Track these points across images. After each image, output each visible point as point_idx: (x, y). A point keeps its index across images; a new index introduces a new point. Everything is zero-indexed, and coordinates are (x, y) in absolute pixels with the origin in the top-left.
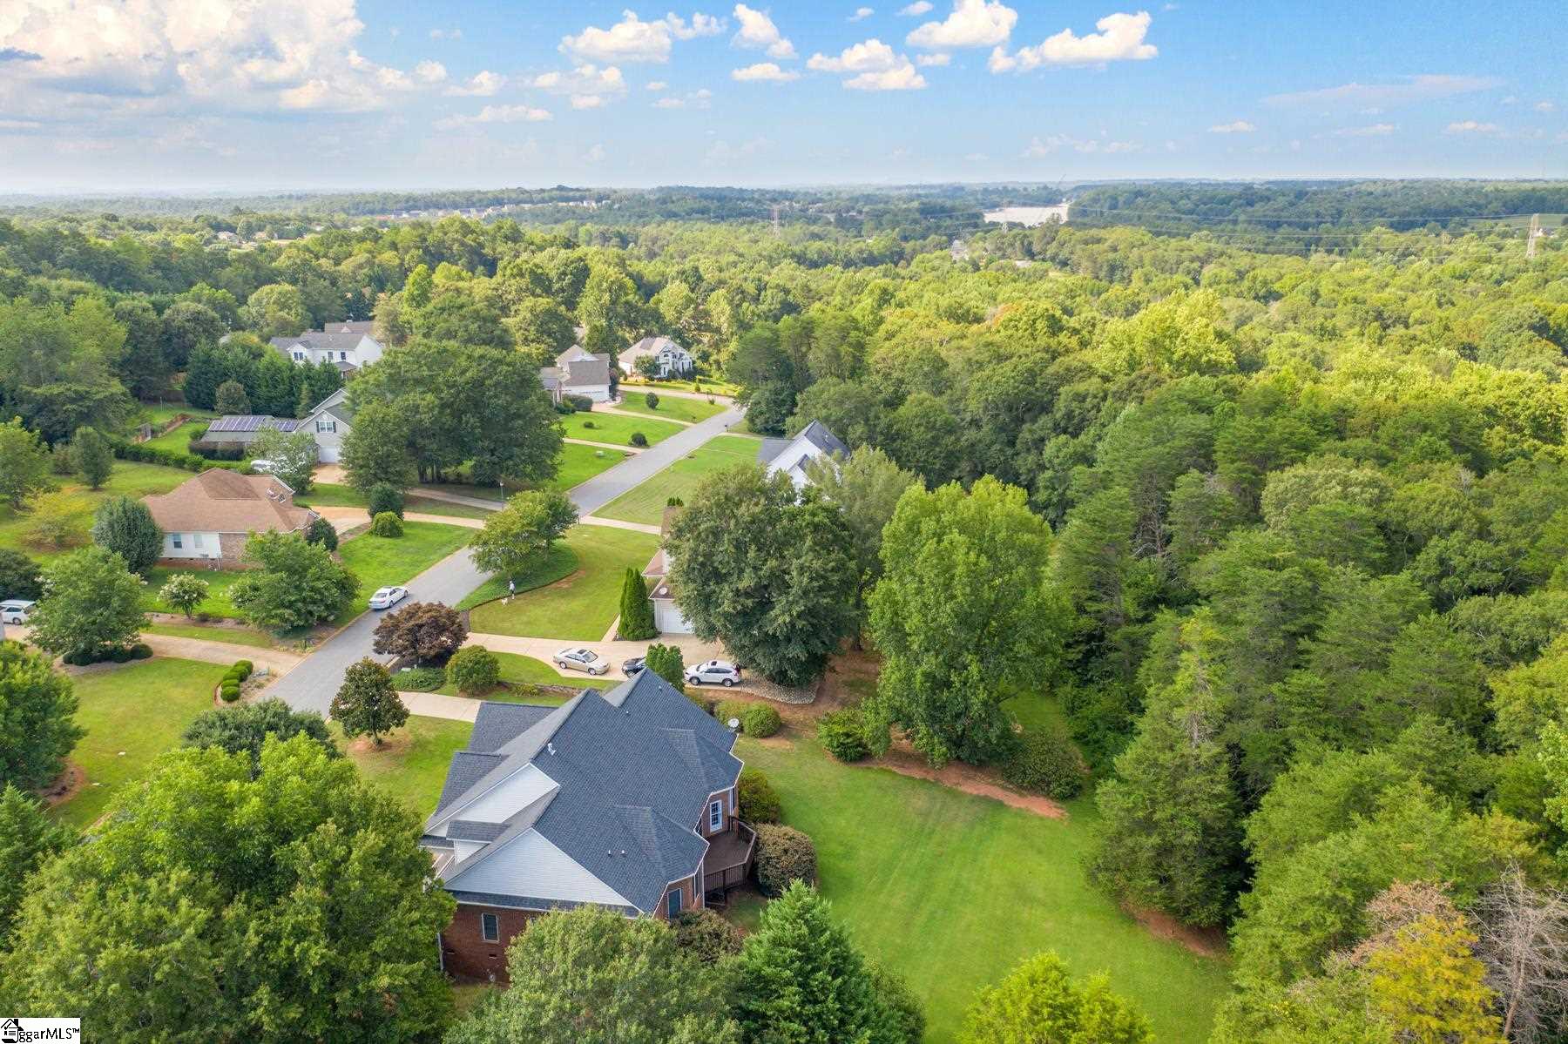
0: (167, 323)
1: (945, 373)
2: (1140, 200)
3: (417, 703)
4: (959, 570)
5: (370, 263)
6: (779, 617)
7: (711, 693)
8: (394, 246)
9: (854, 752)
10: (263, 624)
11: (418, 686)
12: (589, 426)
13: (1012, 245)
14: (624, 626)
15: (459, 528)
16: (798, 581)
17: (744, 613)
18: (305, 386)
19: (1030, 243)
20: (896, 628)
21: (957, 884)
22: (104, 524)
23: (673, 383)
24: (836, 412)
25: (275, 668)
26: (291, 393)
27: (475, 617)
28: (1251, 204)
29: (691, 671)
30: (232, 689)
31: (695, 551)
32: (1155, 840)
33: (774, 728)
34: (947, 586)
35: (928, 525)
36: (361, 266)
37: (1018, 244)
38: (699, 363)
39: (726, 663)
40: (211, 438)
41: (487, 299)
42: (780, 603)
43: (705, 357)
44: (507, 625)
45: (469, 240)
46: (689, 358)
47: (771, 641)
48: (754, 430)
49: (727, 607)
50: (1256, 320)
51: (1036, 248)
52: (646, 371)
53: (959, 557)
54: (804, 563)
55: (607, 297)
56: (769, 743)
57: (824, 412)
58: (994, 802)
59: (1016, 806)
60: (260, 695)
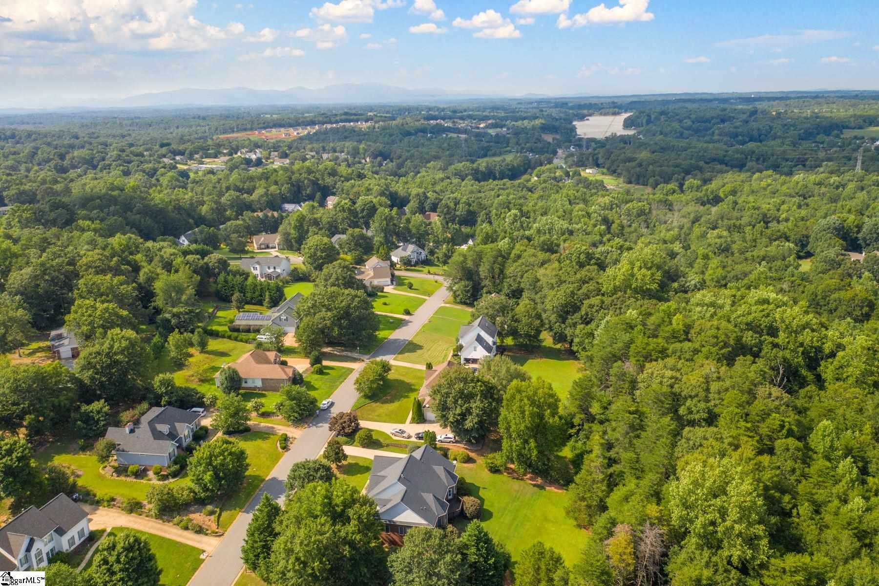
0: (207, 264)
1: (539, 284)
2: (663, 118)
3: (348, 450)
4: (527, 413)
5: (266, 194)
6: (468, 424)
7: (446, 445)
8: (276, 183)
9: (495, 470)
10: (288, 418)
11: (347, 443)
12: (385, 304)
13: (588, 159)
14: (413, 419)
15: (343, 368)
16: (475, 411)
17: (457, 421)
18: (267, 293)
19: (597, 159)
20: (508, 429)
21: (526, 515)
22: (224, 378)
23: (417, 268)
24: (491, 312)
25: (295, 436)
26: (261, 296)
27: (359, 414)
28: (723, 121)
29: (438, 438)
30: (283, 445)
31: (440, 400)
32: (585, 503)
33: (469, 460)
34: (523, 417)
35: (518, 397)
36: (262, 196)
37: (591, 159)
38: (429, 257)
39: (451, 435)
40: (237, 323)
41: (329, 223)
42: (470, 418)
43: (432, 252)
44: (370, 416)
45: (311, 177)
46: (424, 254)
47: (467, 431)
48: (456, 303)
49: (451, 419)
50: (703, 219)
51: (601, 161)
52: (405, 264)
53: (526, 408)
54: (476, 405)
55: (385, 222)
56: (466, 465)
57: (486, 311)
58: (541, 487)
59: (547, 488)
60: (291, 446)
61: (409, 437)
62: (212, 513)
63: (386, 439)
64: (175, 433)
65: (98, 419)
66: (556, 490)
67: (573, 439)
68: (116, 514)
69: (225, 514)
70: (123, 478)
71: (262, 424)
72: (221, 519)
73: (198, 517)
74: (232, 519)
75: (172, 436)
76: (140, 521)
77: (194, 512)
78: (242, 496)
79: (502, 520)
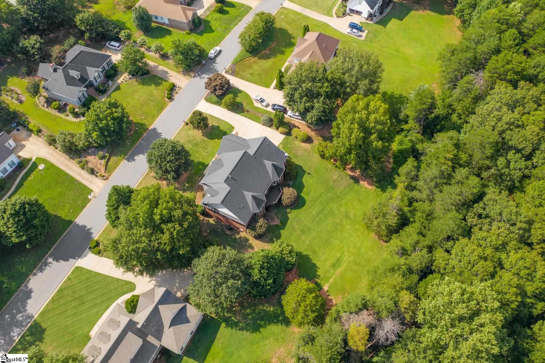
14: (276, 85)
15: (243, 6)
21: (332, 209)
25: (181, 85)
29: (289, 113)
30: (170, 95)
33: (308, 140)
44: (245, 74)
56: (304, 145)
58: (356, 180)
59: (361, 182)
60: (176, 97)
61: (267, 106)
62: (102, 158)
63: (248, 104)
64: (85, 77)
65: (33, 54)
66: (367, 186)
67: (403, 134)
68: (42, 144)
69: (113, 159)
70: (50, 110)
71: (161, 67)
72: (109, 163)
73: (93, 160)
74: (117, 164)
75: (83, 80)
76: (55, 154)
77: (90, 155)
78: (128, 142)
79: (311, 210)
